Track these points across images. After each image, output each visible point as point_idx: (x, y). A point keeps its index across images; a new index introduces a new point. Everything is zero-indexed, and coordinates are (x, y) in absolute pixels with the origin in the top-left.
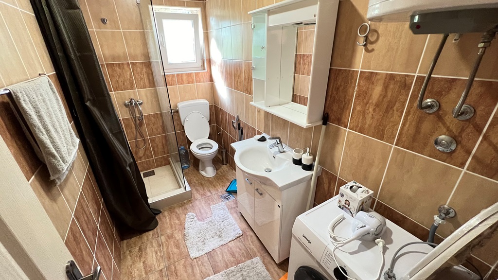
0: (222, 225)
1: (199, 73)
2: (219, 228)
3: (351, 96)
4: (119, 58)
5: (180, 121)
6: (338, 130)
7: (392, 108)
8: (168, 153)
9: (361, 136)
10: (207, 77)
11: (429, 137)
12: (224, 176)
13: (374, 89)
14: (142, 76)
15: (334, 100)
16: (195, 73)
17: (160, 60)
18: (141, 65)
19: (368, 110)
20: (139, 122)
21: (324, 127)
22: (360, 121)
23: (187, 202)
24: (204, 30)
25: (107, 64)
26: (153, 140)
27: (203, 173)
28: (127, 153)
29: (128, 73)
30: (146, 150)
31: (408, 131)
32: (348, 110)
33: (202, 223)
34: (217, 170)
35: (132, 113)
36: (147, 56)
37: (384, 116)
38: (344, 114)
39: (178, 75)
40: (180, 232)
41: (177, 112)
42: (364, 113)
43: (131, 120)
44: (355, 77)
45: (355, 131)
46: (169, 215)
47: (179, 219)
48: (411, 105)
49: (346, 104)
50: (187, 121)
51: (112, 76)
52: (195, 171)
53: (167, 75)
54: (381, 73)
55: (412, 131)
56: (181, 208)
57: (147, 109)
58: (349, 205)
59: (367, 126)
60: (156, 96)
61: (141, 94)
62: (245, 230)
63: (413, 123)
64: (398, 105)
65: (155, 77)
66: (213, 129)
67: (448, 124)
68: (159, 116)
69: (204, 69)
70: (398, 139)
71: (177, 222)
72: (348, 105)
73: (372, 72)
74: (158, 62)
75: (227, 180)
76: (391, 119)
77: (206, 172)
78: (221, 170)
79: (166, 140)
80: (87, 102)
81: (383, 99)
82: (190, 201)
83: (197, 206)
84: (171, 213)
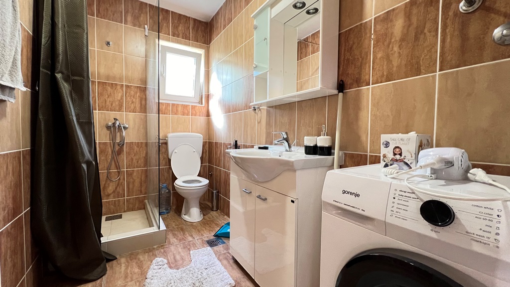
0: (204, 274)
1: (196, 106)
2: (200, 277)
3: (368, 47)
4: (114, 78)
5: (168, 155)
6: (359, 92)
7: (422, 32)
8: (145, 194)
9: (390, 84)
10: (204, 111)
11: (484, 38)
12: (213, 221)
13: (394, 25)
14: (134, 100)
15: (349, 62)
16: (192, 106)
17: (157, 88)
18: (136, 89)
19: (391, 51)
20: (118, 149)
21: (341, 94)
22: (385, 67)
23: (157, 248)
24: (205, 68)
25: (98, 82)
26: (130, 174)
27: (186, 217)
28: (90, 152)
29: (120, 95)
30: (118, 185)
31: (451, 46)
32: (367, 65)
33: (175, 271)
34: (204, 215)
35: (113, 138)
36: (145, 81)
37: (414, 46)
38: (363, 70)
39: (173, 105)
40: (138, 284)
41: (166, 143)
42: (388, 58)
43: (109, 146)
44: (369, 27)
45: (381, 82)
46: (128, 262)
47: (140, 267)
48: (445, 17)
49: (363, 59)
50: (176, 152)
51: (100, 95)
52: (177, 216)
53: (161, 103)
54: (399, 6)
55: (457, 43)
56: (147, 254)
57: (131, 136)
58: (400, 154)
59: (395, 69)
60: (145, 123)
61: (129, 119)
62: (239, 280)
63: (456, 33)
64: (428, 25)
65: (148, 102)
66: (204, 169)
67: (503, 10)
68: (144, 145)
69: (202, 104)
70: (441, 62)
71: (136, 270)
72: (366, 59)
73: (388, 11)
74: (154, 89)
75: (217, 225)
76: (425, 45)
77: (190, 216)
78: (209, 215)
79: (146, 176)
80: (58, 73)
81: (408, 30)
82: (162, 246)
83: (171, 251)
84: (131, 260)
